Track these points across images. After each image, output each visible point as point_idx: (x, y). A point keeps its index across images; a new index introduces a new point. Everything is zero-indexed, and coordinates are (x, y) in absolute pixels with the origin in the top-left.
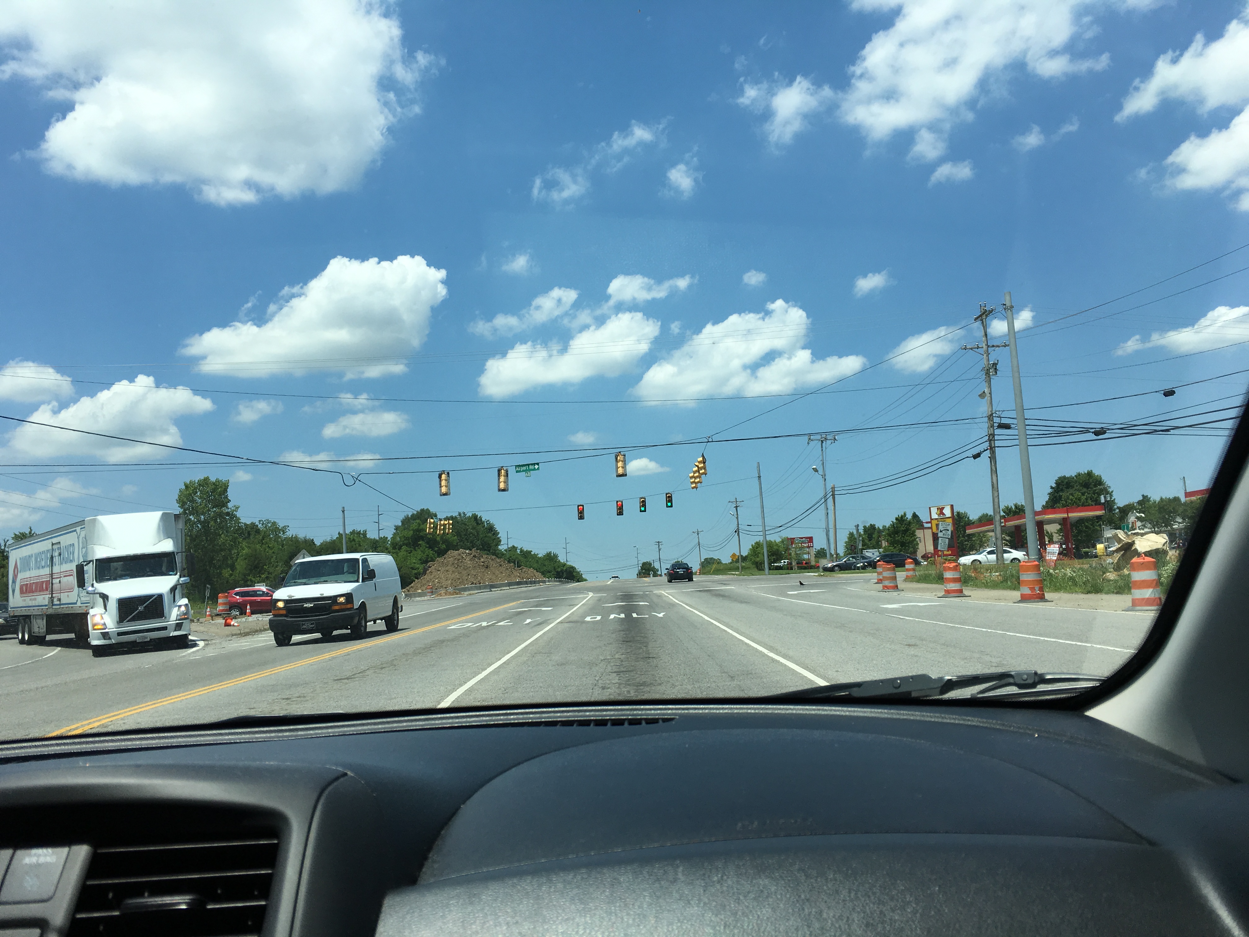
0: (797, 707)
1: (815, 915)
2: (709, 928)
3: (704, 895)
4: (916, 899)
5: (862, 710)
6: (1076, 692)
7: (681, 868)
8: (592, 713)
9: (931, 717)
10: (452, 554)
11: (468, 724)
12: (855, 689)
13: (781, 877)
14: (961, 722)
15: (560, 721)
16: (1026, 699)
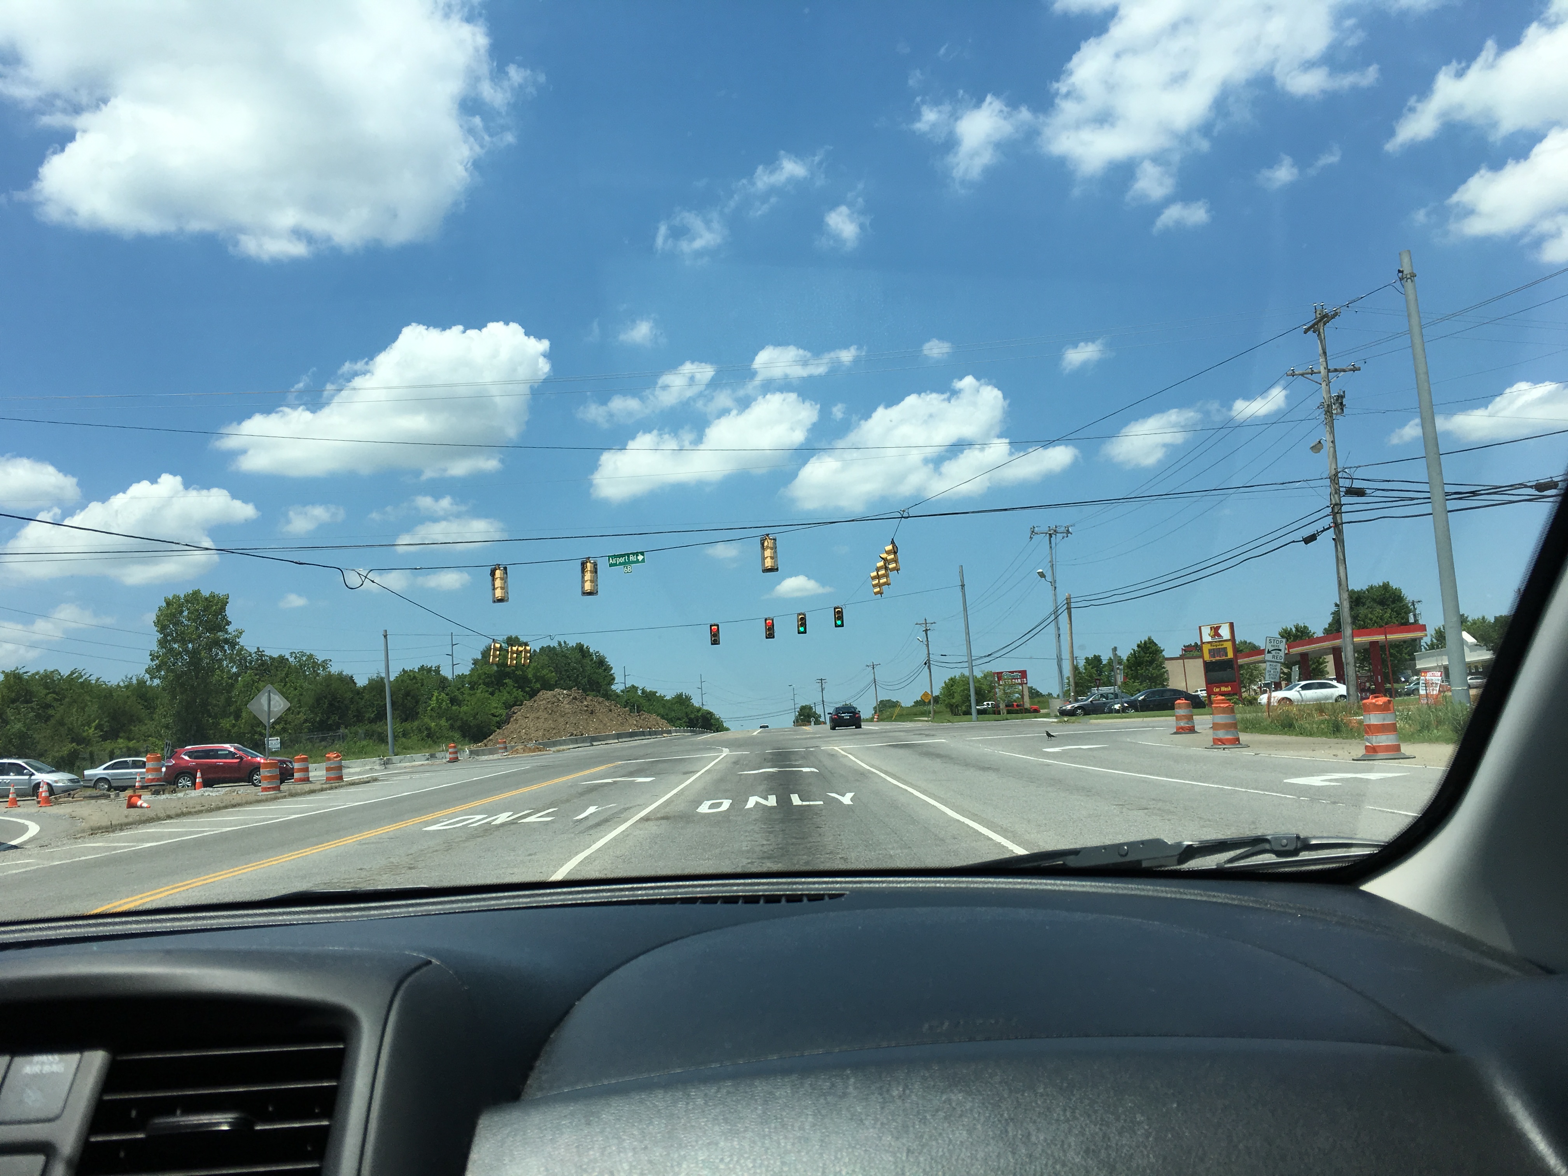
0: (998, 880)
1: (1021, 1139)
2: (888, 1155)
3: (882, 1113)
4: (1148, 1119)
5: (1080, 883)
6: (1349, 861)
7: (852, 1080)
8: (740, 888)
9: (1166, 892)
10: (545, 696)
11: (584, 901)
12: (1072, 857)
13: (979, 1091)
14: (1204, 899)
15: (700, 898)
16: (1286, 870)
